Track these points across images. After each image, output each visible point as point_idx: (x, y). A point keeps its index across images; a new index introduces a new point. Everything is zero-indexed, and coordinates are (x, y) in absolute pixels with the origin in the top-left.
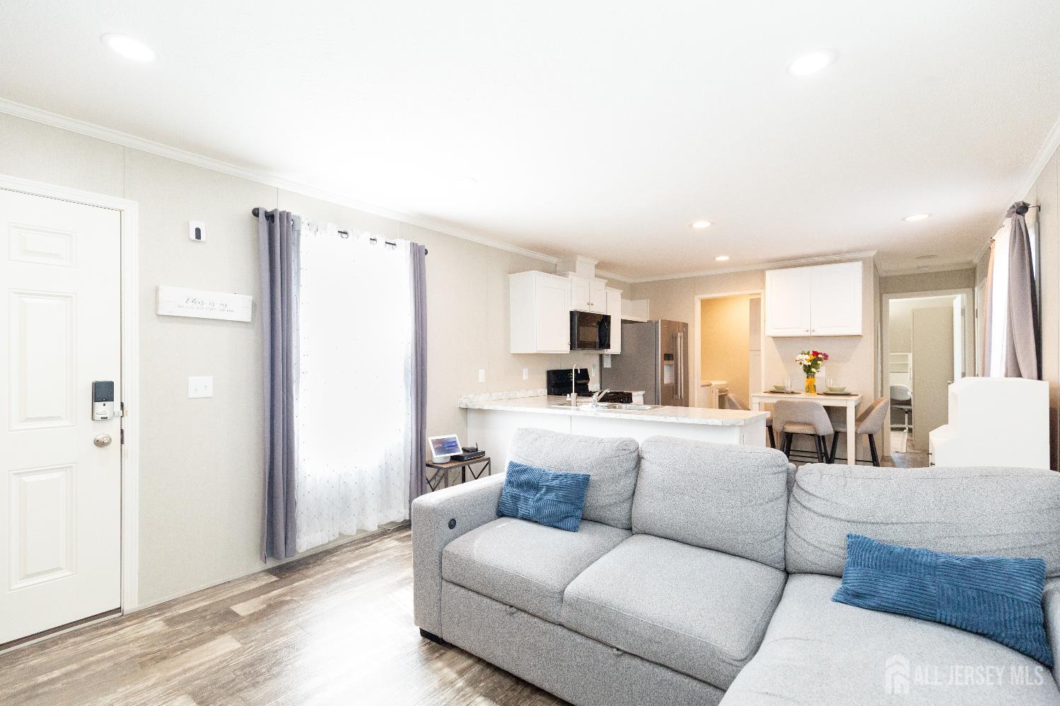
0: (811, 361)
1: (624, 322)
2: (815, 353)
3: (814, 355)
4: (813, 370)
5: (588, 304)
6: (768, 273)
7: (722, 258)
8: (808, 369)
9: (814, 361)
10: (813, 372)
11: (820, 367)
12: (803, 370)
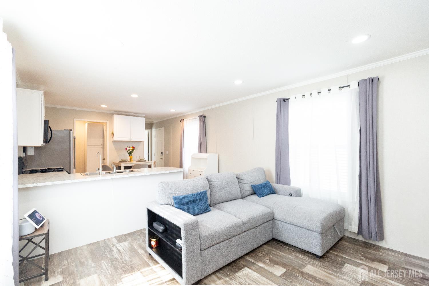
0: (131, 150)
2: (133, 147)
4: (132, 153)
6: (115, 116)
8: (130, 154)
9: (133, 150)
10: (132, 154)
11: (133, 152)
12: (128, 153)
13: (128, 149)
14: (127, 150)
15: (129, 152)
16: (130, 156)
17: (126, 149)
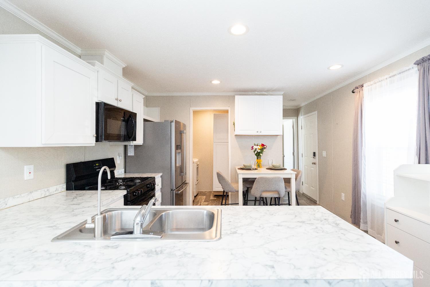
0: (260, 150)
1: (145, 120)
2: (263, 145)
3: (262, 146)
4: (261, 154)
5: (117, 99)
6: (236, 97)
7: (216, 82)
8: (258, 155)
9: (262, 150)
10: (261, 156)
11: (264, 153)
12: (256, 155)
13: (255, 147)
14: (253, 150)
15: (256, 152)
16: (257, 159)
17: (252, 147)
